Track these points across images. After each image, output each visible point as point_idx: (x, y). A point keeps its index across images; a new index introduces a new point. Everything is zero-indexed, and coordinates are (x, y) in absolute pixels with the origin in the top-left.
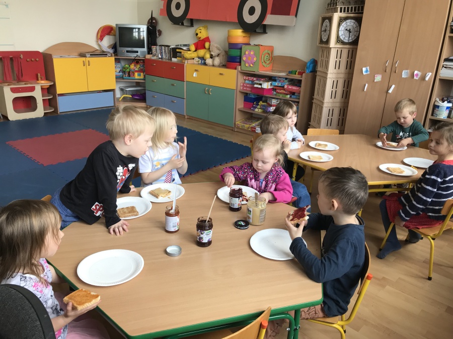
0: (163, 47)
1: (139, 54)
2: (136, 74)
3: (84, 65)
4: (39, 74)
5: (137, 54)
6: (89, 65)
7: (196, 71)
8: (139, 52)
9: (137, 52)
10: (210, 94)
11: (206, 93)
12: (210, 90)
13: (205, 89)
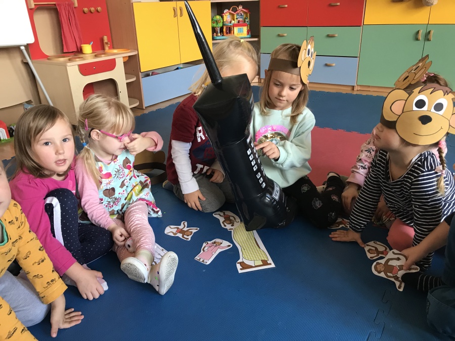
2: (236, 29)
4: (105, 38)
10: (428, 40)
11: (417, 39)
12: (432, 33)
13: (418, 32)
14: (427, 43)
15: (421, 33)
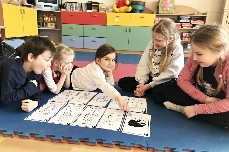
0: (74, 4)
1: (53, 8)
2: (49, 24)
3: (21, 13)
5: (52, 8)
6: (24, 13)
7: (117, 17)
8: (53, 7)
9: (52, 7)
10: (131, 32)
11: (127, 32)
12: (131, 29)
13: (127, 29)
14: (130, 33)
15: (128, 29)
